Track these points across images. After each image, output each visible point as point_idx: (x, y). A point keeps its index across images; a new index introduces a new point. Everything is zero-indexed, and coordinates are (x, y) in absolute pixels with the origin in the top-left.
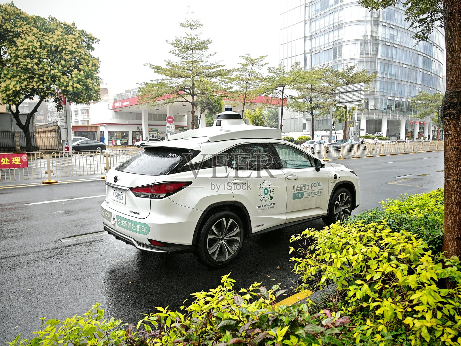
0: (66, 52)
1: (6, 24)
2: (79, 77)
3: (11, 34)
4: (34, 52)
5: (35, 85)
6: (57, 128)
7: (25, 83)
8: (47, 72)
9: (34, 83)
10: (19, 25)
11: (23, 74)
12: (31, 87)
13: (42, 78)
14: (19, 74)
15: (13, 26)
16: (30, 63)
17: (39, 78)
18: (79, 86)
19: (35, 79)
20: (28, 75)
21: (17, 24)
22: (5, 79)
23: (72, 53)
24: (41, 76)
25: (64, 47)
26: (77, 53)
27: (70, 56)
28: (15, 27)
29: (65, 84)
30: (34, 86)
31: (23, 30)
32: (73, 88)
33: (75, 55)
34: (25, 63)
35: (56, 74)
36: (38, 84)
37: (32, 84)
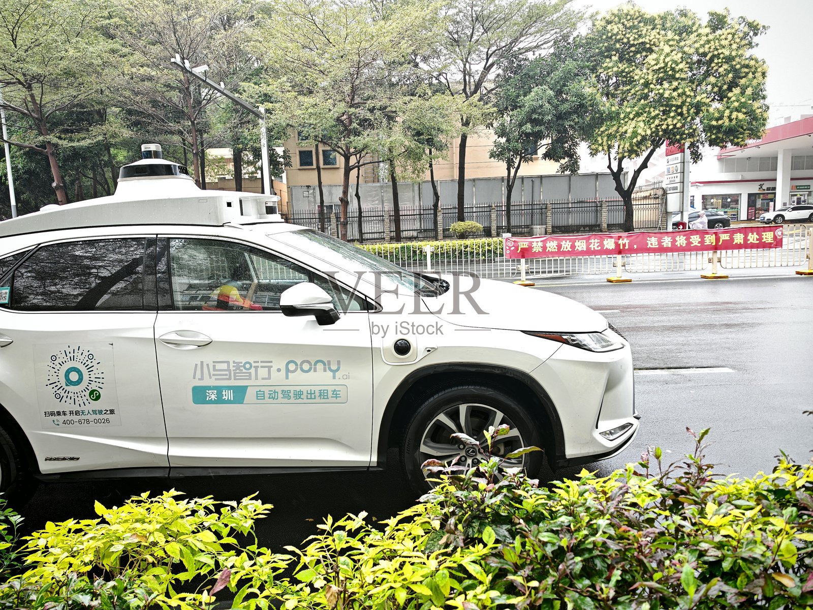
0: (720, 61)
1: (627, 36)
2: (743, 100)
3: (633, 49)
4: (673, 69)
5: (670, 123)
6: (660, 192)
7: (657, 122)
8: (689, 100)
9: (669, 120)
10: (644, 32)
11: (652, 109)
12: (664, 127)
13: (679, 111)
14: (647, 109)
15: (637, 36)
16: (666, 89)
17: (676, 111)
18: (741, 116)
19: (672, 114)
20: (661, 109)
21: (641, 31)
22: (626, 120)
23: (729, 59)
24: (678, 107)
25: (716, 53)
26: (737, 59)
27: (726, 66)
28: (640, 36)
29: (716, 115)
30: (668, 125)
31: (651, 38)
32: (731, 120)
33: (734, 63)
34: (661, 91)
35: (704, 100)
36: (675, 122)
37: (666, 123)
